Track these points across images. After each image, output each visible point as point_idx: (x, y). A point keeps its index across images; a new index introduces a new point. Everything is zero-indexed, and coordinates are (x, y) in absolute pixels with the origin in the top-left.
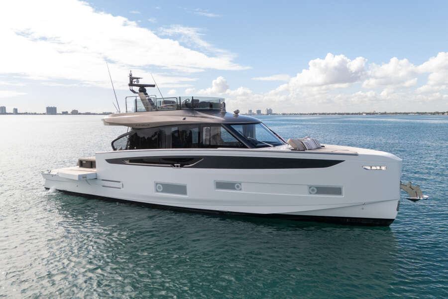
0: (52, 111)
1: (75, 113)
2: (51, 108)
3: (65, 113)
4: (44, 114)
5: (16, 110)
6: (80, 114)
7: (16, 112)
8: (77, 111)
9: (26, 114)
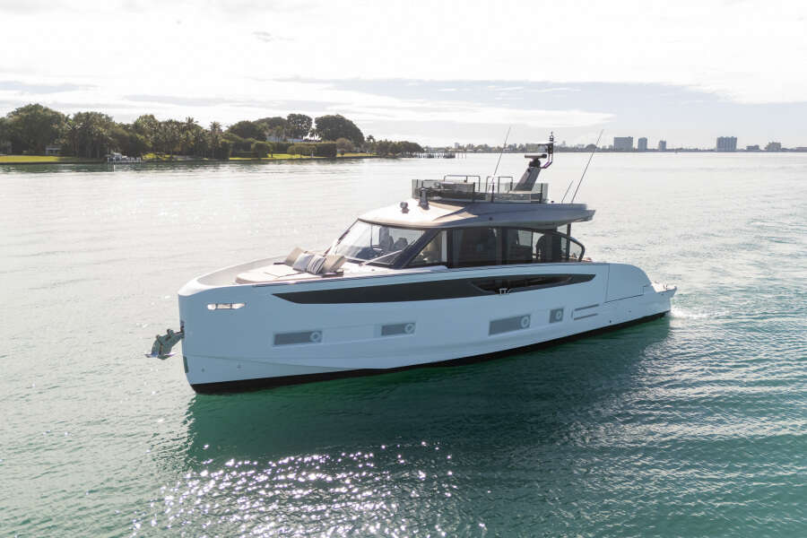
0: (727, 145)
1: (774, 147)
2: (727, 140)
3: (754, 149)
4: (712, 151)
5: (663, 144)
6: (785, 150)
7: (663, 147)
8: (779, 144)
9: (681, 150)
